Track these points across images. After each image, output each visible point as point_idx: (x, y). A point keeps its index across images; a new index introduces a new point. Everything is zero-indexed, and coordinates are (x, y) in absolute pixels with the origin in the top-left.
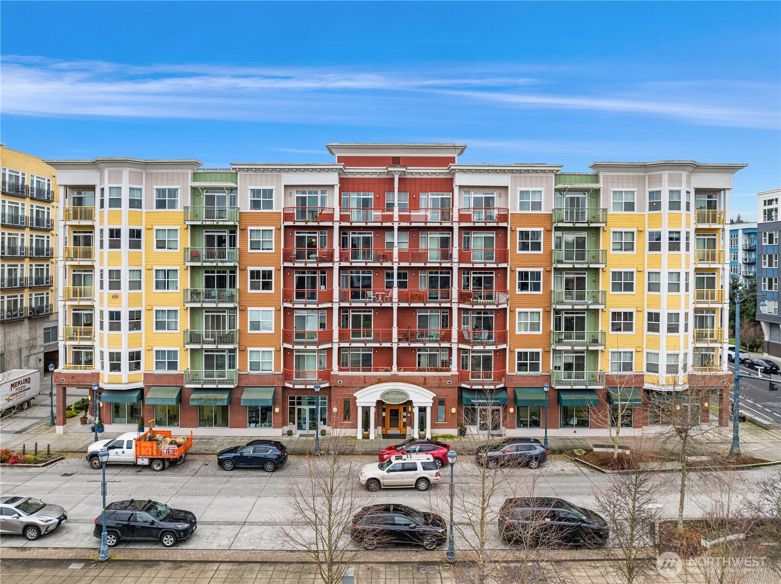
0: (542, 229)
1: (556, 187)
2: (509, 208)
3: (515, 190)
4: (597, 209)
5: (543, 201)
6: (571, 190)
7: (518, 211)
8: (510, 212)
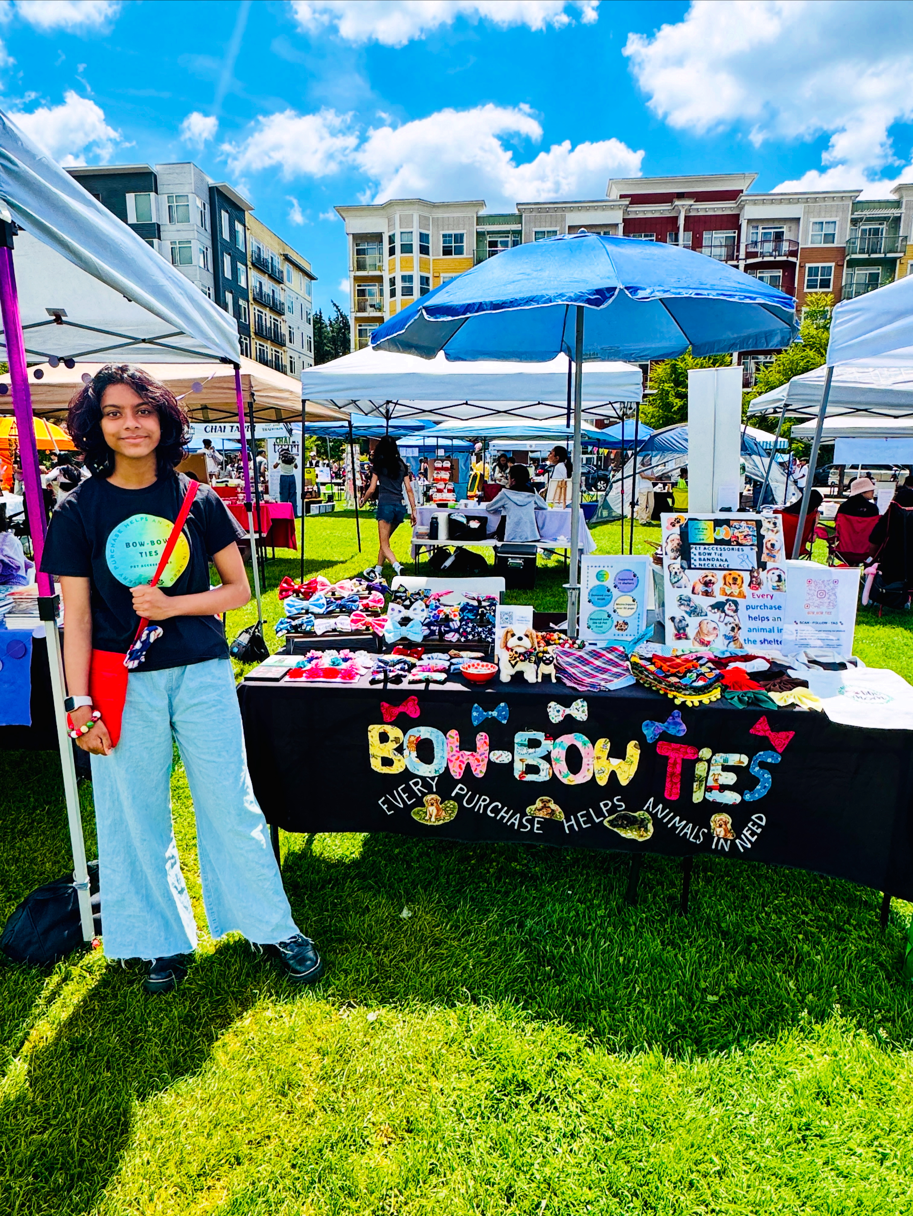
0: (833, 264)
1: (853, 216)
2: (800, 241)
3: (808, 222)
4: (895, 239)
5: (836, 232)
6: (869, 220)
7: (810, 245)
8: (800, 246)
